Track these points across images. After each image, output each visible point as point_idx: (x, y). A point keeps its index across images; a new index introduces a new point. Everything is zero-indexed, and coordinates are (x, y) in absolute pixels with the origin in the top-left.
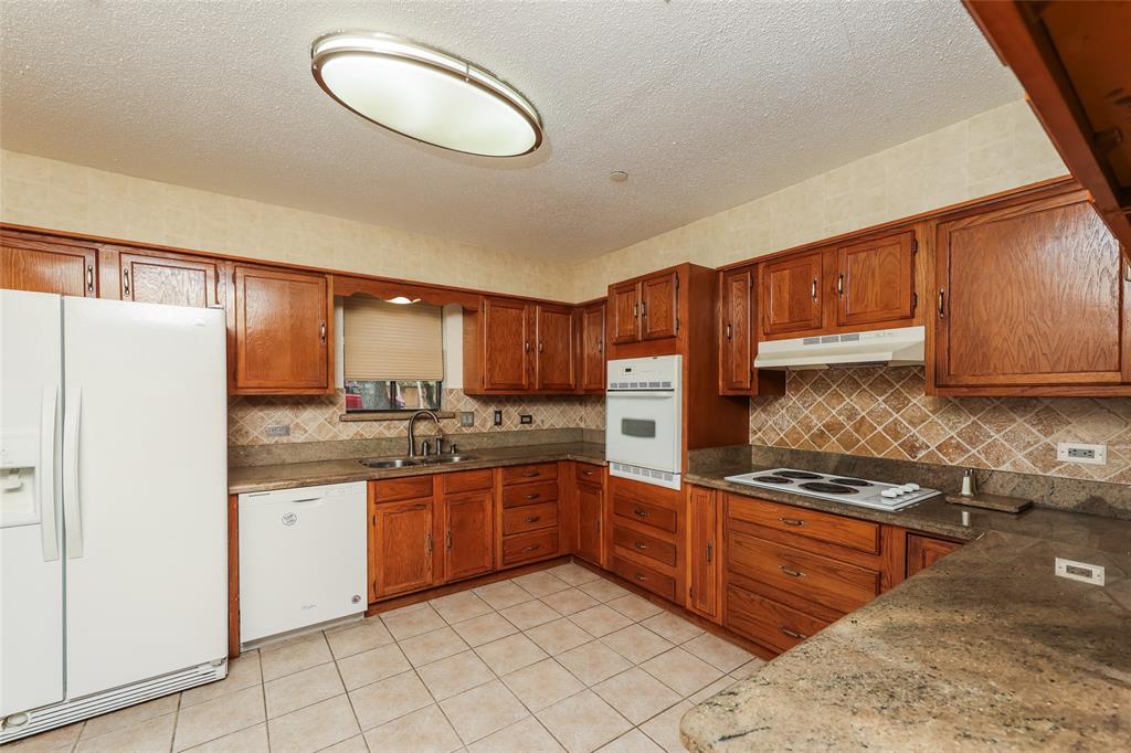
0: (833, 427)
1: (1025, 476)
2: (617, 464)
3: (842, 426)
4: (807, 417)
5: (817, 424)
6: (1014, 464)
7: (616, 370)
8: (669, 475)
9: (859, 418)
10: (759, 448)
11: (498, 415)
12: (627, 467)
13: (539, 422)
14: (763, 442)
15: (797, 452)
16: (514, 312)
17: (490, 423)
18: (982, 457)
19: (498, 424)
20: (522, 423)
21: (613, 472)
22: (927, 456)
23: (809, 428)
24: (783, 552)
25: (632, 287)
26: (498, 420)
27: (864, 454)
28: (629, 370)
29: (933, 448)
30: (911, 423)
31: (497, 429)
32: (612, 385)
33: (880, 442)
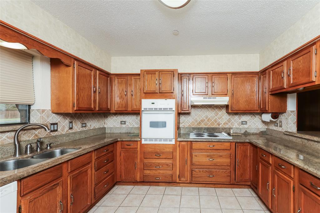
0: (202, 121)
1: (237, 128)
2: (146, 140)
3: (205, 120)
4: (196, 118)
5: (199, 120)
6: (235, 126)
7: (146, 103)
8: (171, 140)
9: (208, 118)
10: (183, 128)
11: (71, 124)
12: (151, 139)
13: (89, 126)
14: (184, 126)
15: (194, 128)
16: (88, 71)
17: (67, 128)
18: (231, 125)
19: (71, 128)
20: (82, 127)
21: (143, 142)
22: (222, 126)
23: (197, 121)
24: (209, 155)
25: (154, 73)
26: (71, 127)
27: (209, 127)
28: (154, 103)
29: (223, 124)
30: (219, 118)
31: (70, 131)
32: (144, 109)
33: (213, 124)
